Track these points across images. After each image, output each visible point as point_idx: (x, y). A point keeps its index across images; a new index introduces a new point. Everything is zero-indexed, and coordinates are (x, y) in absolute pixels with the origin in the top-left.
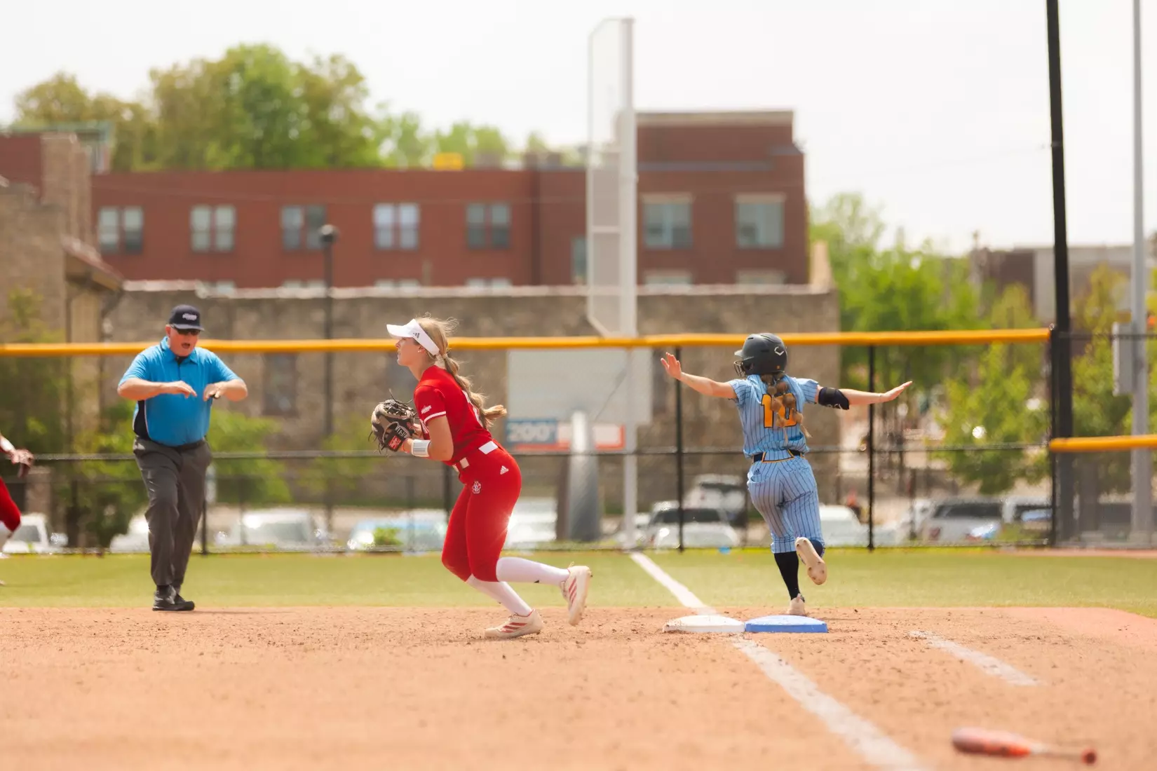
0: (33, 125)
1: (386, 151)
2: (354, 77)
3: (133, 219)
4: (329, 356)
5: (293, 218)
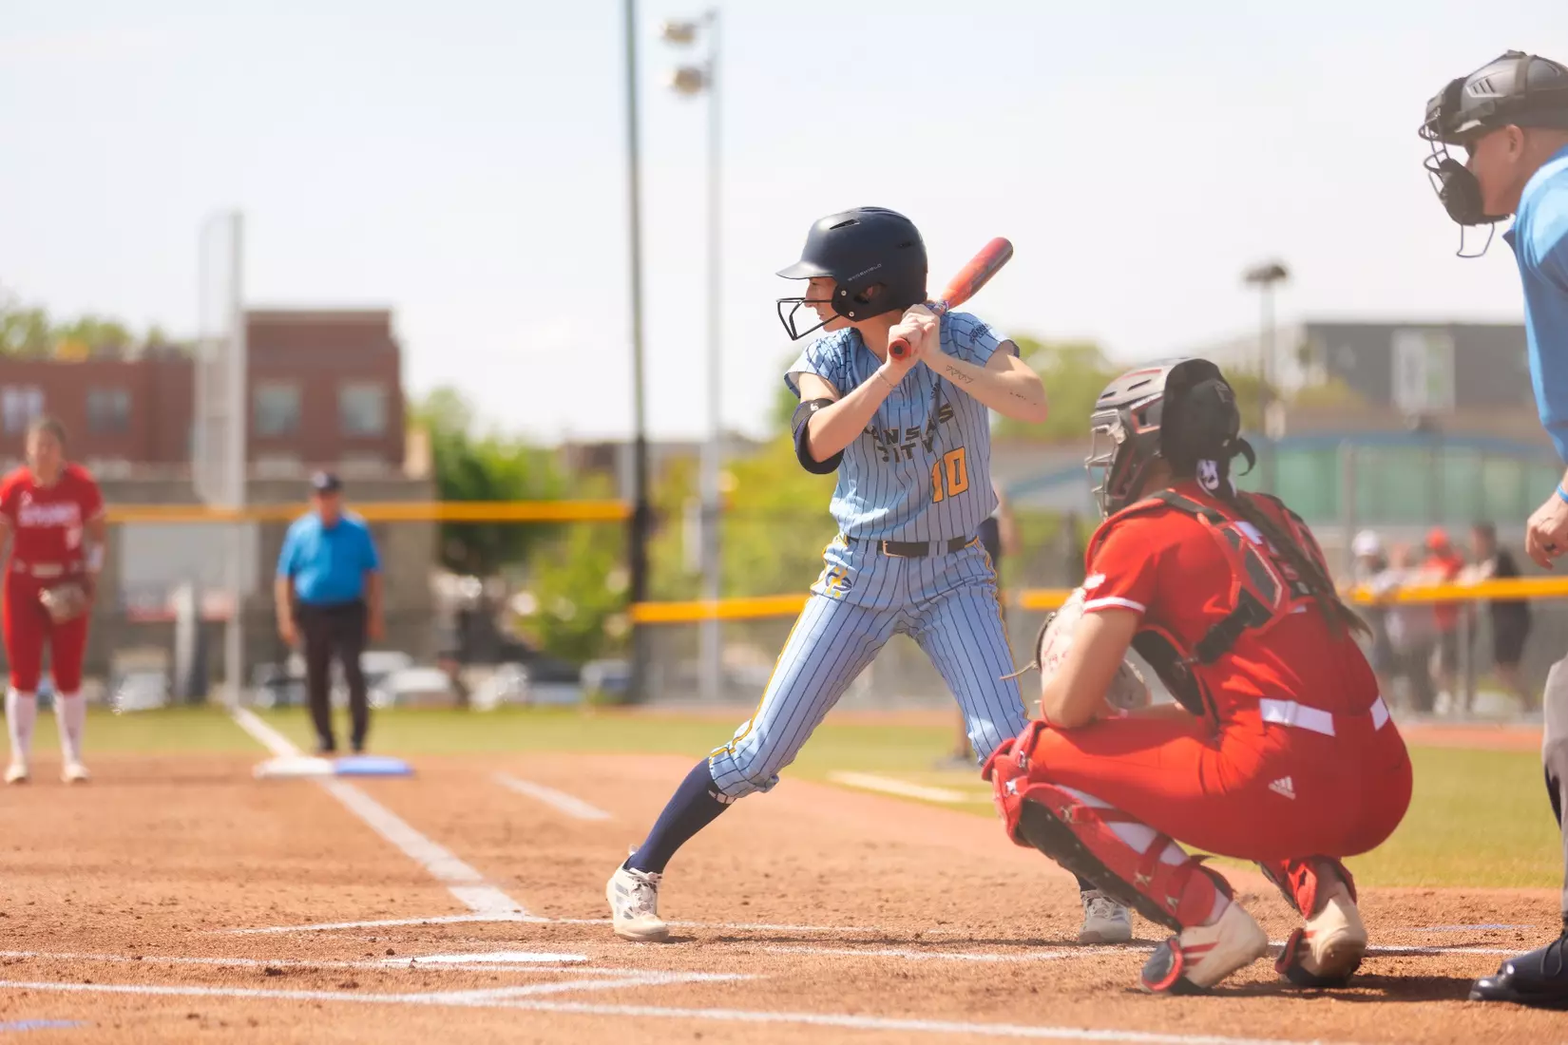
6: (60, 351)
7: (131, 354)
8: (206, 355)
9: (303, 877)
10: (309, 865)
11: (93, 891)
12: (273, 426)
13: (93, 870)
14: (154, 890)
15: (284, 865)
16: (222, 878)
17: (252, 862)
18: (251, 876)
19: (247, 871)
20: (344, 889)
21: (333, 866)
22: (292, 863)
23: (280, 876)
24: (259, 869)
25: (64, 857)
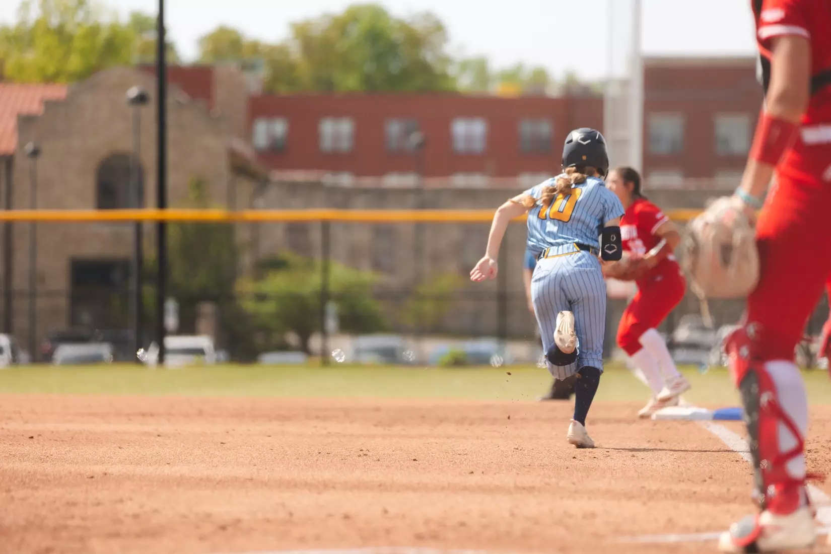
0: (208, 60)
1: (465, 83)
2: (439, 28)
3: (280, 128)
4: (420, 226)
5: (394, 128)
6: (497, 89)
7: (554, 91)
8: (612, 92)
9: (692, 497)
10: (697, 488)
11: (531, 506)
12: (662, 149)
13: (531, 489)
14: (577, 506)
15: (677, 488)
16: (629, 497)
17: (653, 486)
18: (652, 496)
19: (649, 492)
20: (725, 507)
21: (714, 489)
22: (683, 486)
23: (675, 496)
24: (657, 492)
25: (507, 479)
